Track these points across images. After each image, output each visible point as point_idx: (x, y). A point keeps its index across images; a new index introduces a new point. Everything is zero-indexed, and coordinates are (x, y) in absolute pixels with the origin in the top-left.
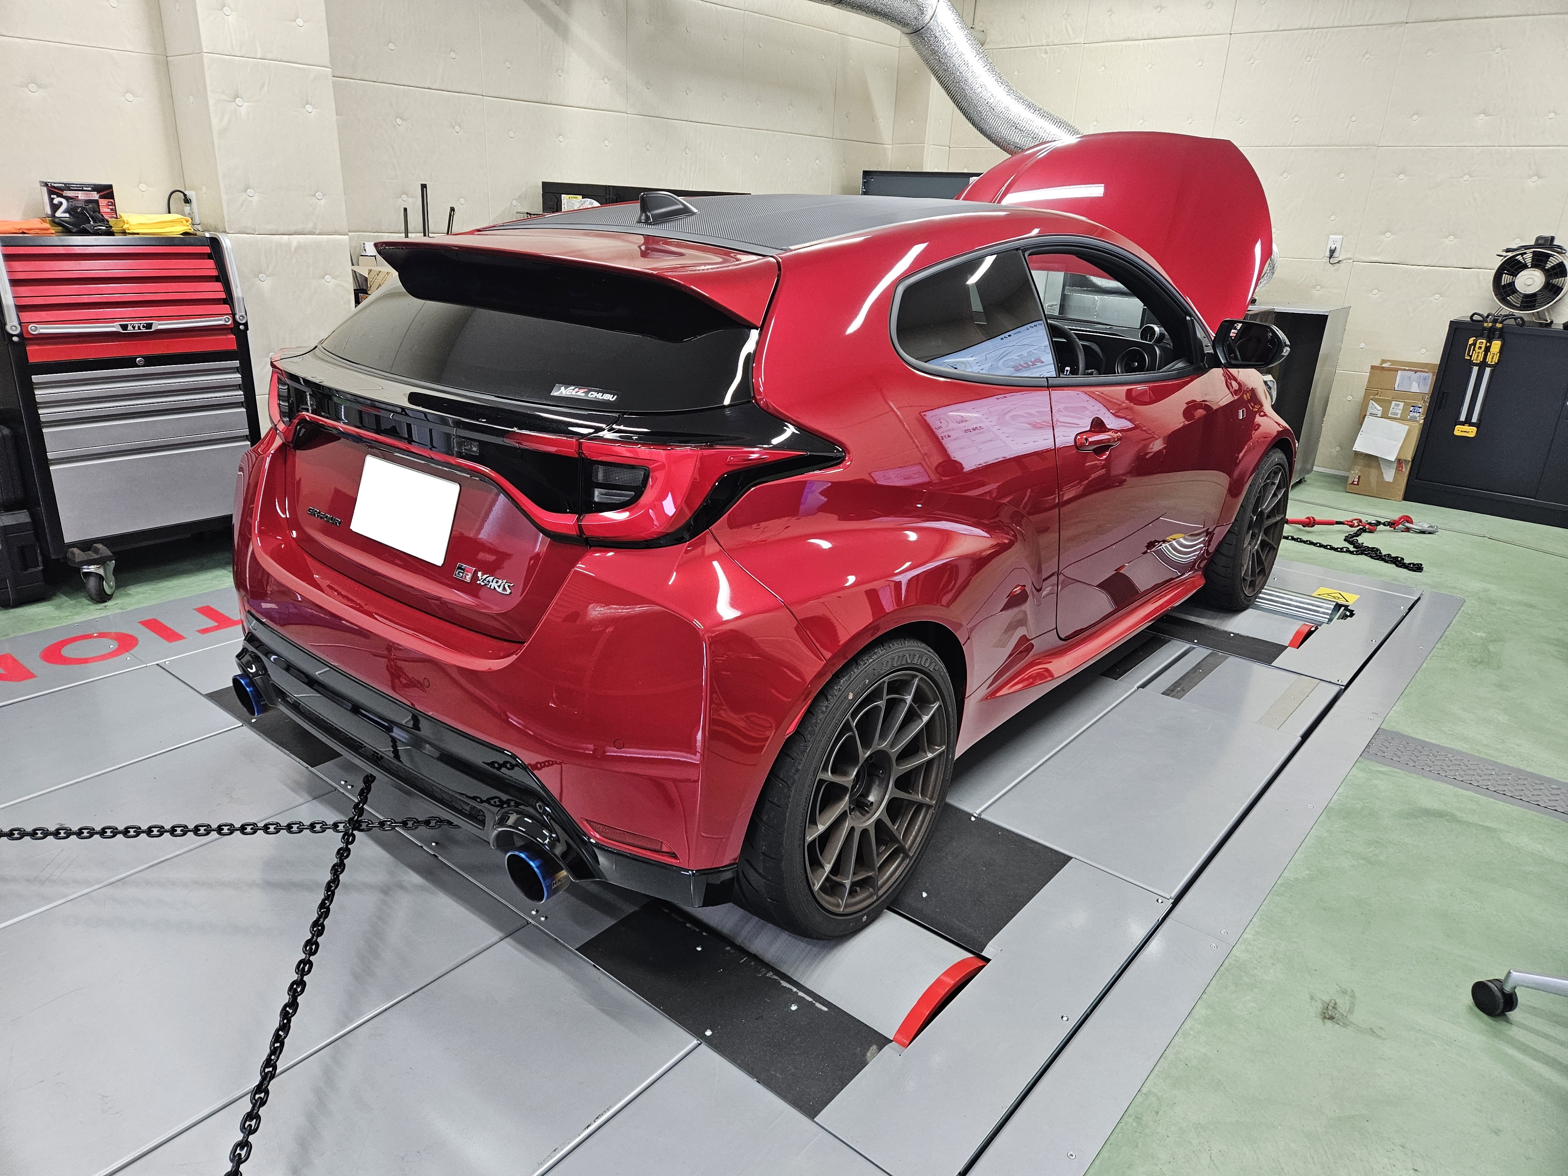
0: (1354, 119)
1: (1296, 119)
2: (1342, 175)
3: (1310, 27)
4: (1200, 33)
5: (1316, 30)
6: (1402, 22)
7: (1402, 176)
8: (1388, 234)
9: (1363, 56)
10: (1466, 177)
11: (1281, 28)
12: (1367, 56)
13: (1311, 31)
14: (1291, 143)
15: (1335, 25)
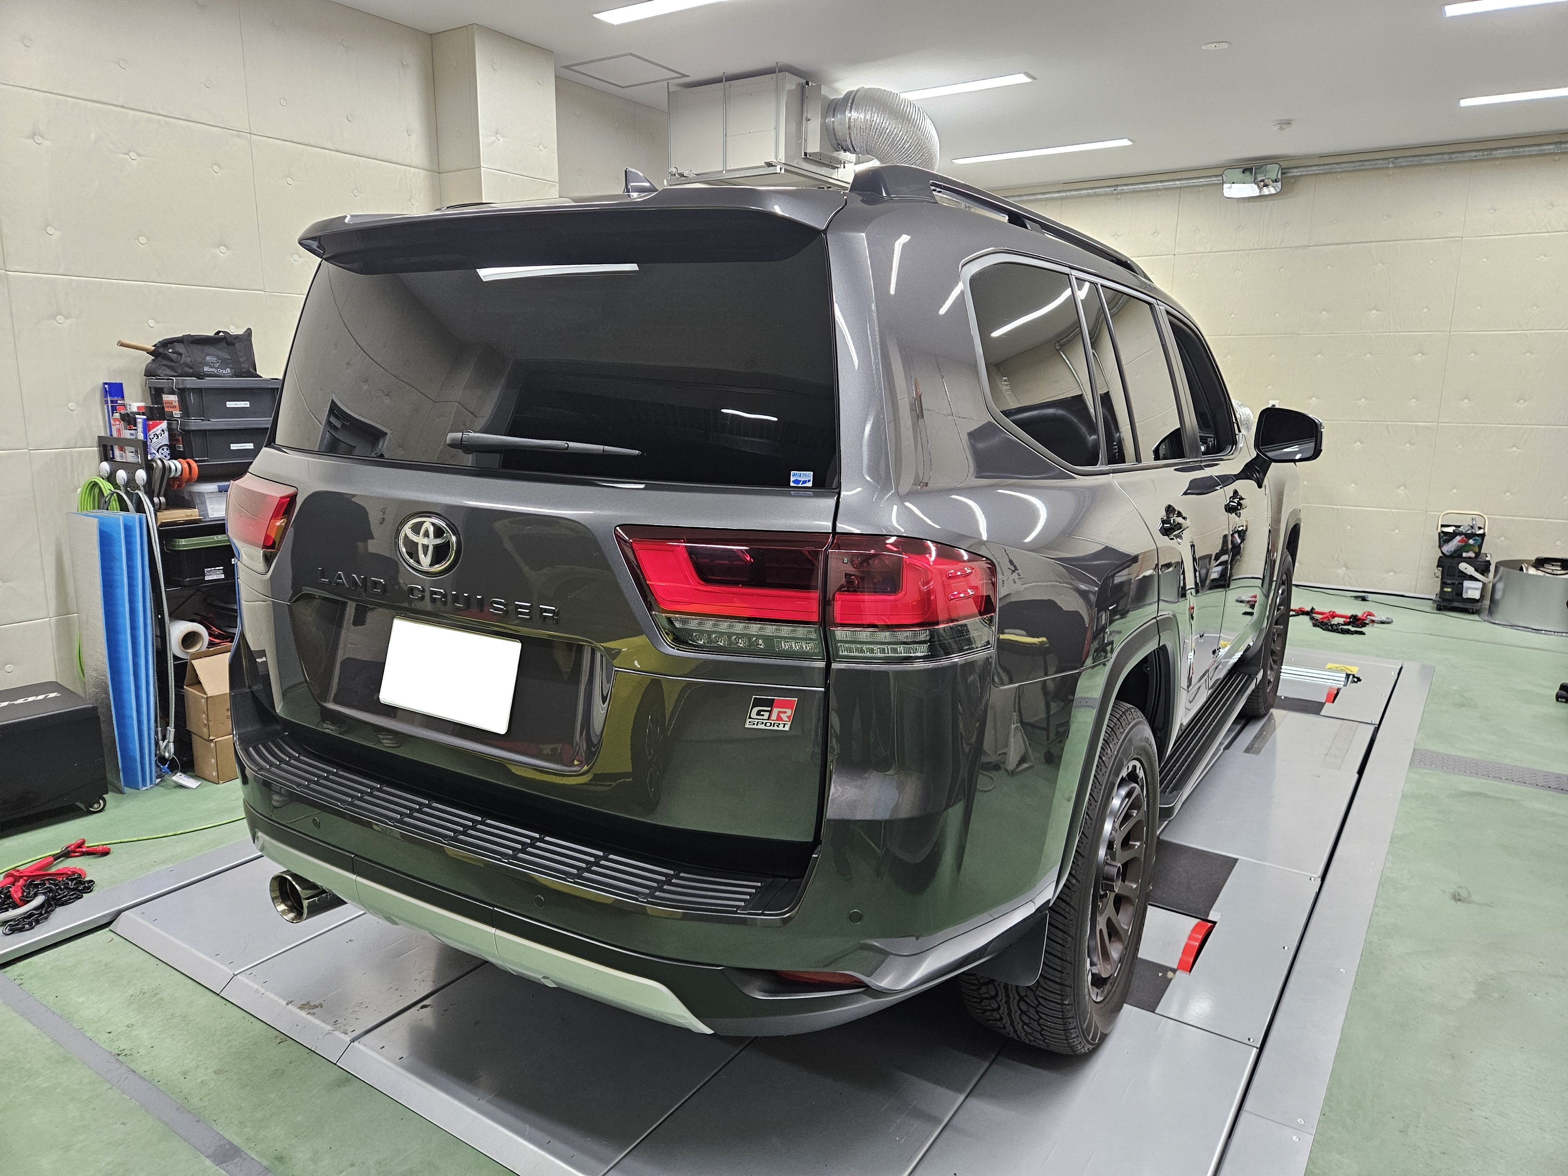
0: (1277, 315)
1: (1233, 316)
2: (1273, 356)
3: (1236, 249)
4: (1151, 253)
5: (1240, 252)
6: (1306, 246)
7: (1319, 356)
8: (1314, 399)
9: (1279, 270)
10: (1368, 355)
11: (1214, 250)
12: (1282, 270)
13: (1237, 252)
14: (1231, 332)
15: (1256, 247)
